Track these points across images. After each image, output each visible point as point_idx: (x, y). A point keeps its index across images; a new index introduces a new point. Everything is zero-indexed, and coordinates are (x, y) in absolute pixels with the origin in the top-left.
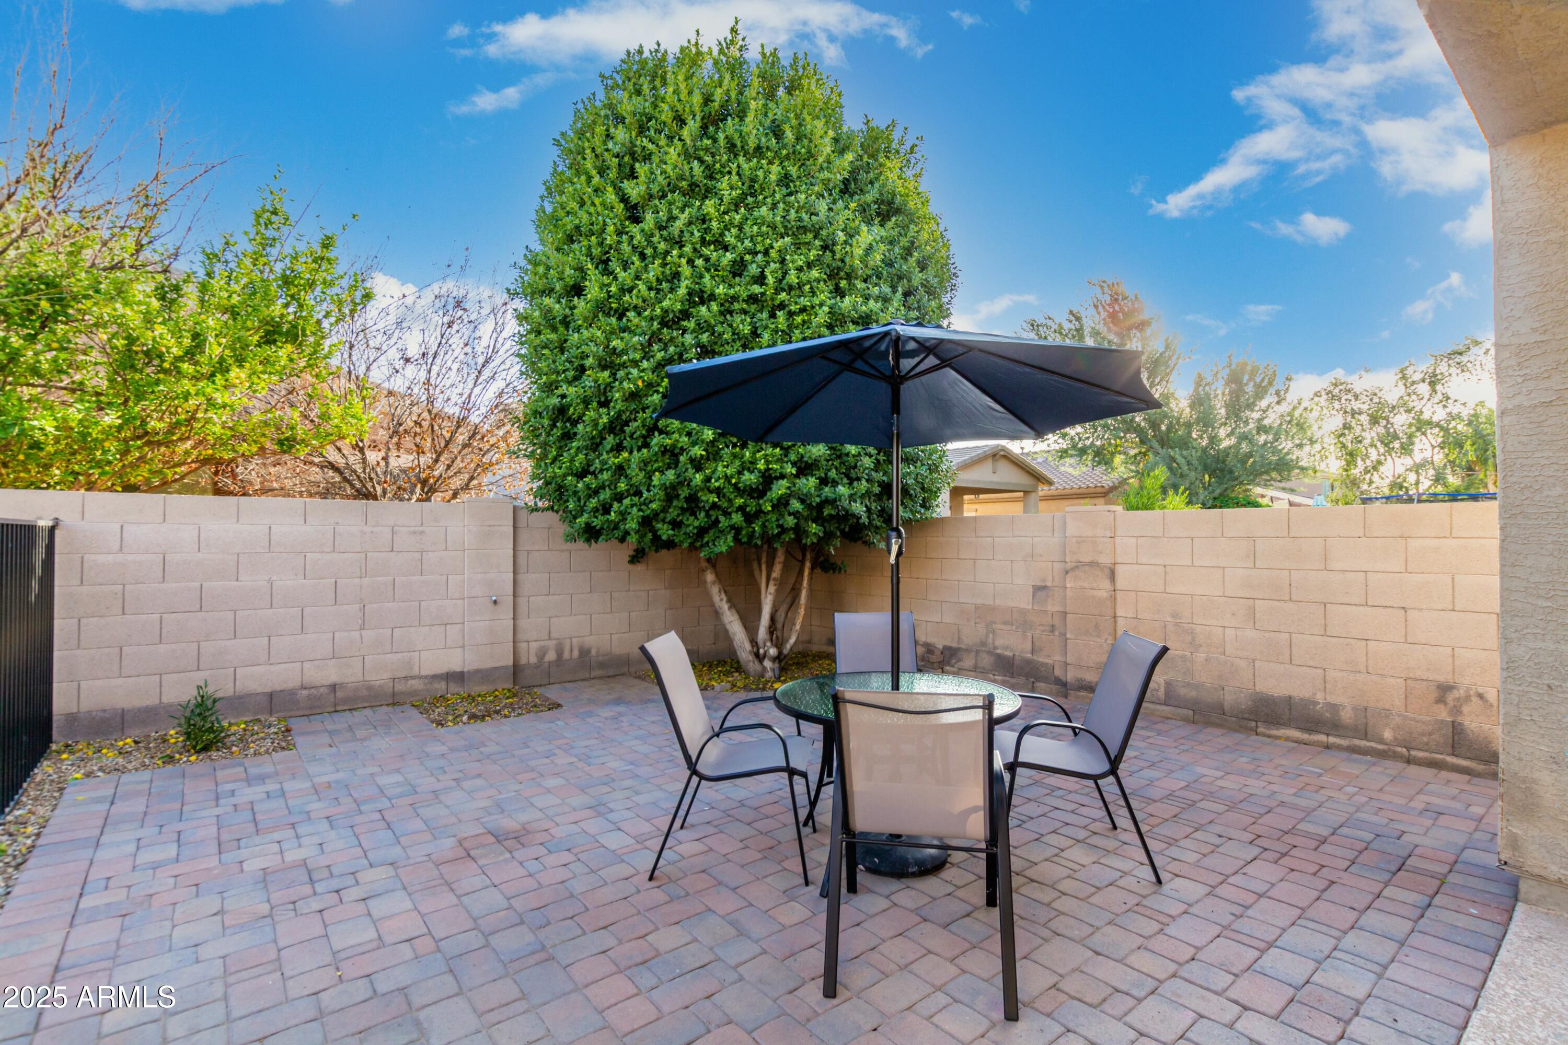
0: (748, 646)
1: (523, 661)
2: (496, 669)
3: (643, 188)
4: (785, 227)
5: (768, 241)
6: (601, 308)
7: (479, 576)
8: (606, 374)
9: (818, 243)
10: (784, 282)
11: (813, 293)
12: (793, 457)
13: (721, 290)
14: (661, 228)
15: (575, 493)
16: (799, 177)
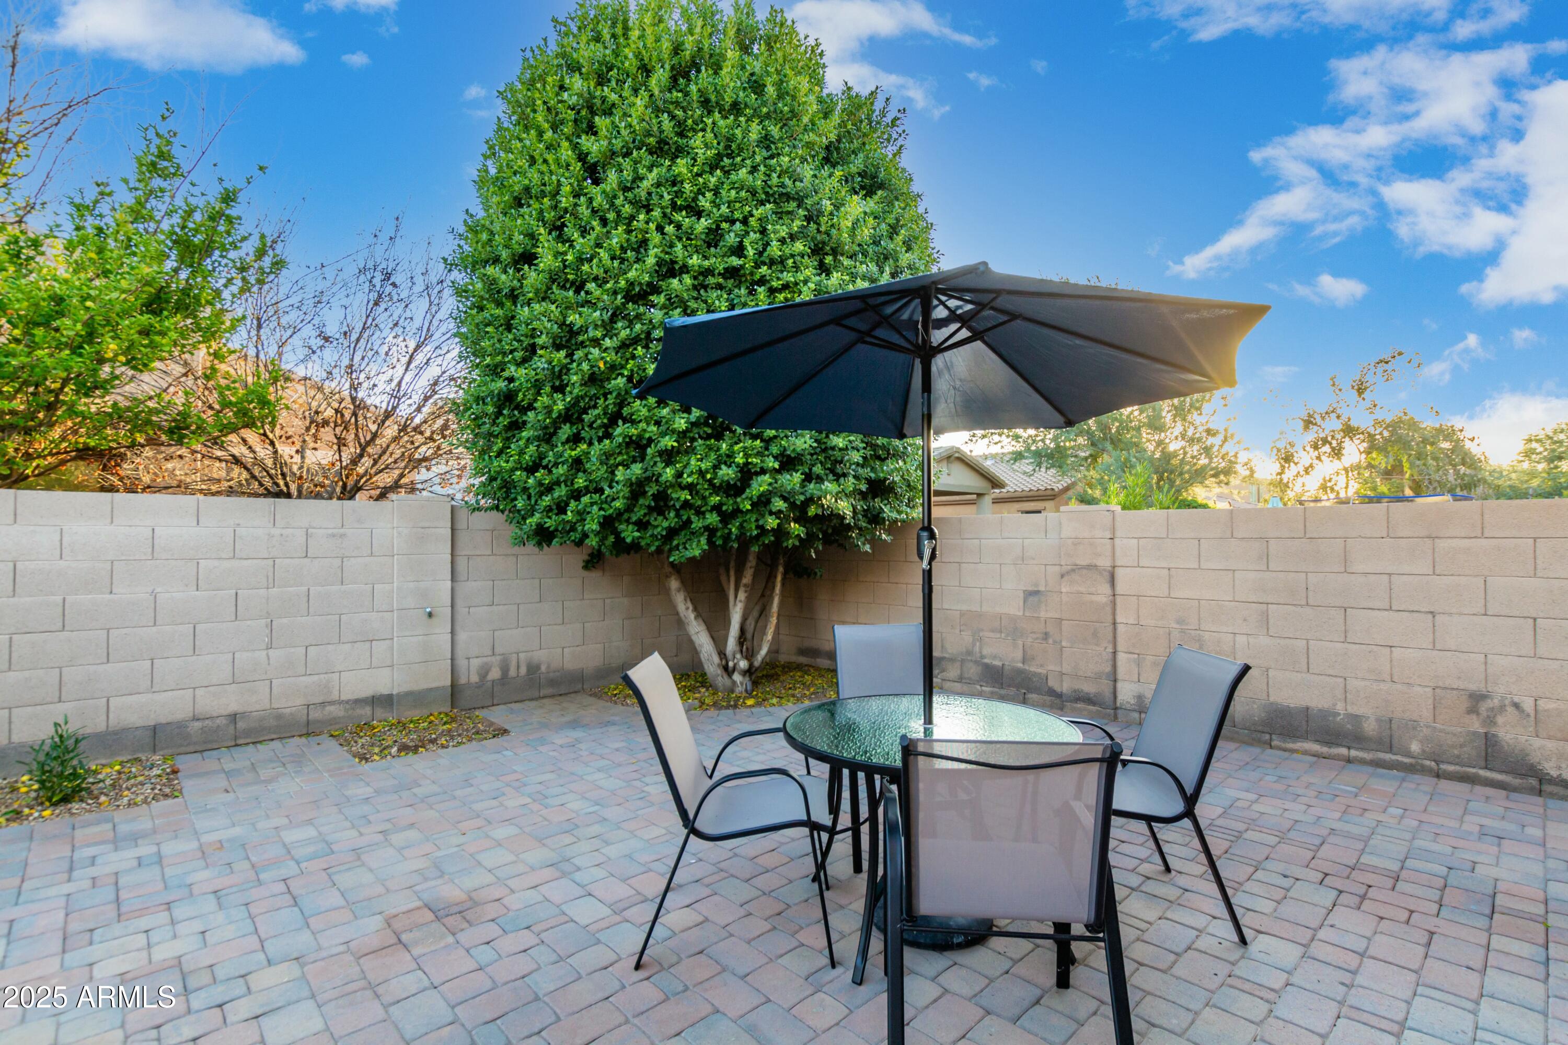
0: (716, 659)
1: (463, 680)
2: (431, 690)
3: (604, 143)
4: (767, 193)
5: (747, 208)
6: (554, 278)
7: (412, 585)
8: (563, 353)
9: (801, 212)
10: (766, 254)
11: (797, 268)
12: (775, 450)
13: (695, 261)
14: (626, 189)
15: (525, 489)
16: (781, 138)
